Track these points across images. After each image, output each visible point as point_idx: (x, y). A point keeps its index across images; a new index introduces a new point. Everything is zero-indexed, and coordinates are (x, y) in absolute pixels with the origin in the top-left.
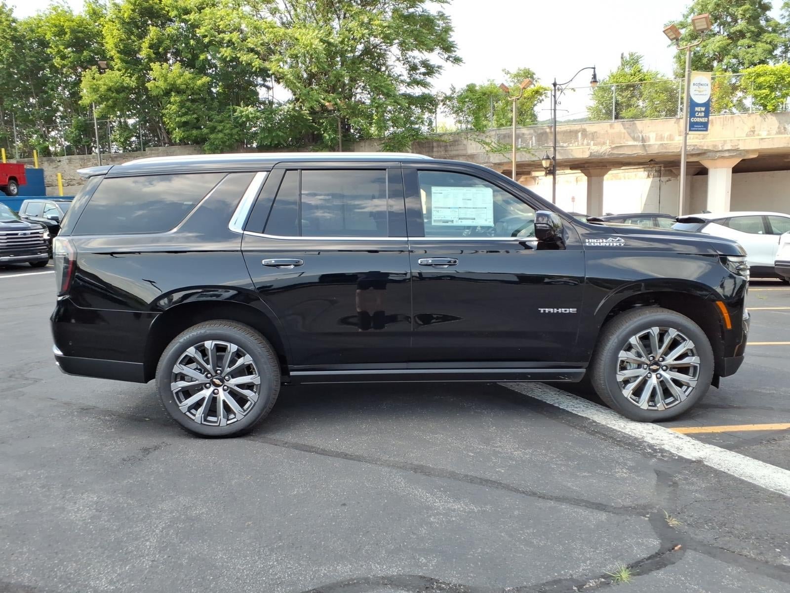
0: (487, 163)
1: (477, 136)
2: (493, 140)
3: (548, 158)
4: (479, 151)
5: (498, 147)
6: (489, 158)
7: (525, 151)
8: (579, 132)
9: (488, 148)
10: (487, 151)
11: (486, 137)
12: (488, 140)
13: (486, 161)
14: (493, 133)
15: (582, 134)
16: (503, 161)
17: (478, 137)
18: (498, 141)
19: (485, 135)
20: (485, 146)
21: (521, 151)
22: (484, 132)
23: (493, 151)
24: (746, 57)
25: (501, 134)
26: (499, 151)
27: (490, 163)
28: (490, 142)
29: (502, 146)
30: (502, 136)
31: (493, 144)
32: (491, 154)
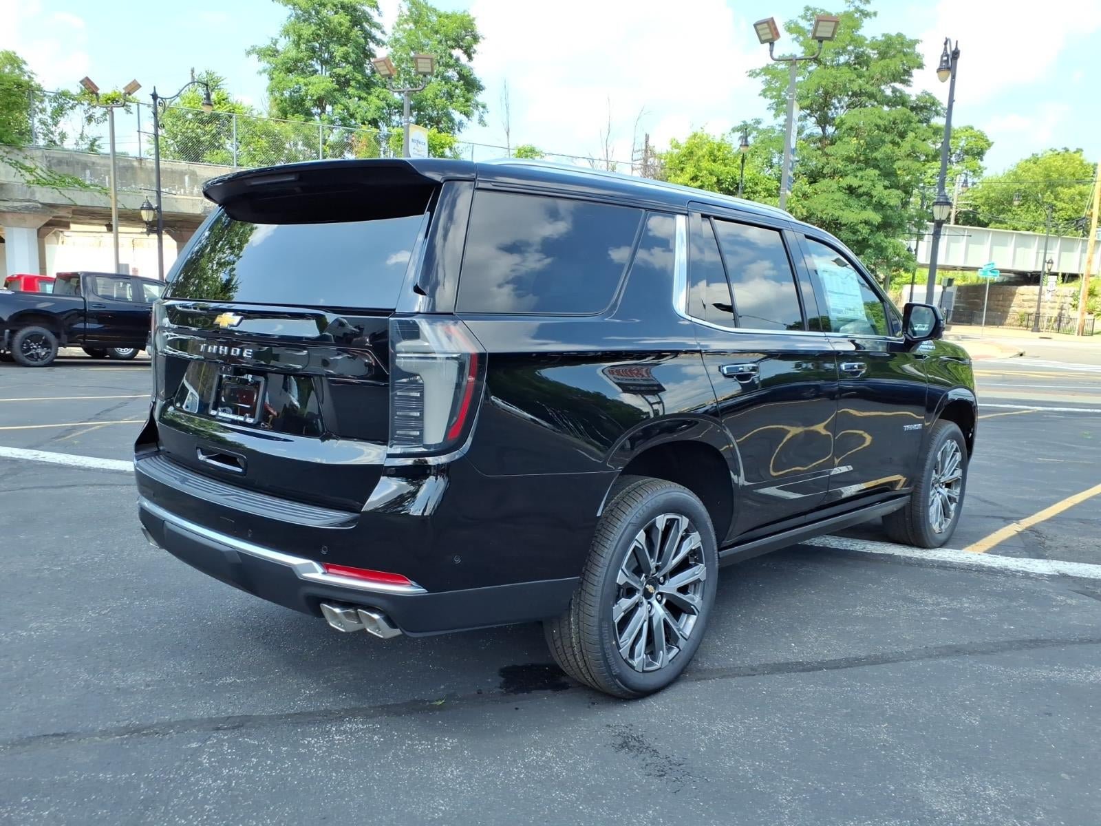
0: (29, 201)
1: (7, 153)
2: (38, 164)
3: (150, 208)
4: (11, 179)
5: (48, 178)
6: (33, 193)
7: (99, 192)
8: (185, 174)
9: (28, 177)
10: (28, 182)
11: (25, 158)
12: (28, 163)
13: (28, 197)
14: (39, 153)
15: (190, 177)
16: (59, 202)
17: (9, 156)
18: (49, 168)
19: (22, 155)
20: (23, 172)
21: (91, 190)
22: (20, 149)
23: (38, 182)
24: (358, 111)
25: (53, 158)
26: (51, 184)
27: (35, 201)
28: (33, 167)
29: (57, 177)
30: (55, 161)
31: (38, 171)
32: (37, 188)
